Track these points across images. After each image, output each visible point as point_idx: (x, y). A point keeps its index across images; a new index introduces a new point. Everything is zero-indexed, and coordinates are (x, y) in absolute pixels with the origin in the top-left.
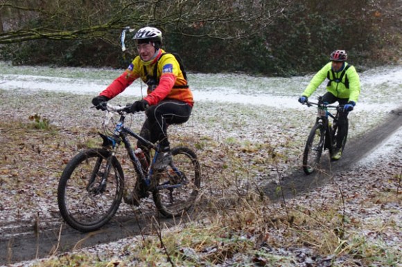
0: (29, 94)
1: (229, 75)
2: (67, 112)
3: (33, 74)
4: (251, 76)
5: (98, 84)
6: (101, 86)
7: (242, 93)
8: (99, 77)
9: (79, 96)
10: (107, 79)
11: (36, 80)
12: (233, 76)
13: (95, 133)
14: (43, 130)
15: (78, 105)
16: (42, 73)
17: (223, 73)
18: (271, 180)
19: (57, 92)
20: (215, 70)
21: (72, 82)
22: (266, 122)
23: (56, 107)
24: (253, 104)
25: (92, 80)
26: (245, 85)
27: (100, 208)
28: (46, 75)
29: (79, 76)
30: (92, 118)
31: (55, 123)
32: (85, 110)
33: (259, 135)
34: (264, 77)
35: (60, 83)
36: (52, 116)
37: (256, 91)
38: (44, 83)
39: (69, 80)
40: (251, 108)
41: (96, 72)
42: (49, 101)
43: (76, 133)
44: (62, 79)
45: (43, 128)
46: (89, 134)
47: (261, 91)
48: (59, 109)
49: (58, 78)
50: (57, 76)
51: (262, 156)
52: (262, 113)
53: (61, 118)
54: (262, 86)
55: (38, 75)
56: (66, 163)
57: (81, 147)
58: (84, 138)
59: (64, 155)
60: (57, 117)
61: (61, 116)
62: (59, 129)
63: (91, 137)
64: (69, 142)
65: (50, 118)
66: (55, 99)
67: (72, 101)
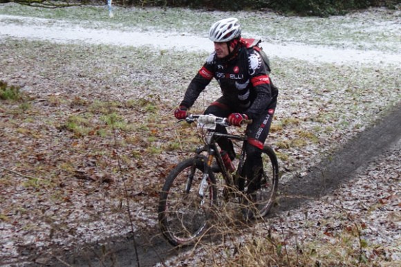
1: (253, 13)
2: (44, 70)
4: (281, 15)
5: (85, 28)
6: (88, 30)
7: (268, 41)
8: (86, 17)
9: (60, 46)
10: (97, 20)
11: (3, 21)
12: (259, 15)
13: (80, 104)
14: (11, 101)
15: (58, 59)
16: (10, 10)
17: (245, 11)
18: (294, 173)
19: (30, 40)
20: (236, 7)
21: (50, 24)
22: (295, 84)
23: (28, 63)
24: (280, 56)
25: (77, 21)
26: (272, 29)
27: (81, 235)
28: (15, 13)
29: (59, 16)
30: (77, 79)
31: (28, 89)
32: (68, 68)
33: (286, 102)
34: (297, 16)
35: (34, 26)
36: (24, 76)
37: (285, 38)
38: (13, 26)
39: (46, 20)
40: (279, 63)
42: (19, 54)
43: (55, 105)
44: (36, 19)
45: (11, 98)
46: (72, 106)
47: (291, 39)
48: (33, 67)
49: (31, 18)
50: (30, 14)
51: (287, 136)
52: (291, 70)
53: (36, 81)
54: (293, 30)
55: (4, 13)
56: (40, 158)
57: (60, 129)
58: (66, 113)
59: (38, 145)
60: (30, 78)
61: (35, 77)
62: (33, 99)
63: (74, 110)
64: (45, 120)
65: (21, 80)
66: (27, 51)
67: (50, 53)
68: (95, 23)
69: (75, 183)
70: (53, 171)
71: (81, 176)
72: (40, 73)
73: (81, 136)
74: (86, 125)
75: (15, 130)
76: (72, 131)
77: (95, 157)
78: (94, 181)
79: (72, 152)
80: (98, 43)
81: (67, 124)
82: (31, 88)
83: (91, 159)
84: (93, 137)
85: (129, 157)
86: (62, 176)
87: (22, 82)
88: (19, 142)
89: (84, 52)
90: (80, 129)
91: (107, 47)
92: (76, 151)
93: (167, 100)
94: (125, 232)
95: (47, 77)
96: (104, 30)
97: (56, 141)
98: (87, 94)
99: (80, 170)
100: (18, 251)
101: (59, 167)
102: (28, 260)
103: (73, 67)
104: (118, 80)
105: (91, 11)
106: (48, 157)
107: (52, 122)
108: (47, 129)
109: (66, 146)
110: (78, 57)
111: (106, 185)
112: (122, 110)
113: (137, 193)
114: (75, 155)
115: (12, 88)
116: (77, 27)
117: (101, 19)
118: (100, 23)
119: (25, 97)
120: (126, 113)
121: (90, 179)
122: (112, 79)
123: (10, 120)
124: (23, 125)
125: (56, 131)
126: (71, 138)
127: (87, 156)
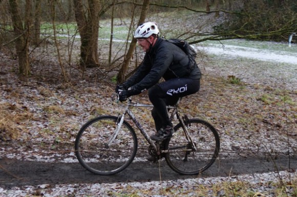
0: (230, 58)
2: (253, 72)
3: (235, 45)
5: (277, 54)
6: (278, 55)
8: (277, 49)
9: (262, 62)
10: (283, 50)
11: (236, 49)
13: (269, 90)
14: (236, 85)
15: (261, 68)
16: (240, 44)
21: (259, 51)
23: (246, 68)
25: (273, 50)
28: (242, 46)
29: (264, 47)
30: (269, 78)
31: (245, 80)
32: (265, 72)
35: (251, 52)
36: (243, 74)
38: (241, 51)
39: (257, 50)
41: (276, 45)
42: (242, 64)
43: (256, 89)
44: (252, 49)
45: (236, 83)
46: (265, 90)
48: (248, 70)
49: (250, 48)
50: (250, 46)
53: (249, 77)
56: (246, 111)
57: (258, 100)
58: (261, 93)
59: (246, 105)
60: (246, 75)
61: (248, 75)
62: (246, 85)
63: (266, 92)
64: (251, 95)
65: (241, 76)
66: (246, 63)
67: (257, 65)
68: (282, 52)
69: (262, 125)
70: (252, 118)
71: (265, 122)
72: (251, 74)
73: (268, 104)
74: (271, 99)
75: (236, 97)
76: (263, 101)
77: (274, 114)
78: (272, 125)
79: (262, 111)
80: (282, 62)
81: (261, 98)
82: (246, 80)
83: (271, 115)
84: (274, 105)
85: (292, 117)
86: (256, 120)
87: (242, 77)
88: (237, 103)
89: (274, 65)
90: (268, 101)
91: (287, 64)
92: (264, 111)
94: (285, 151)
95: (254, 76)
96: (286, 56)
97: (255, 105)
98: (274, 85)
99: (265, 119)
100: (232, 148)
101: (255, 116)
102: (236, 153)
103: (268, 72)
104: (291, 80)
105: (281, 46)
106: (250, 111)
107: (254, 96)
108: (251, 99)
109: (260, 107)
110: (271, 68)
111: (278, 128)
112: (291, 95)
113: (294, 134)
114: (264, 112)
115: (237, 79)
116: (273, 54)
117: (286, 50)
118: (284, 52)
119: (243, 84)
120: (293, 97)
121: (270, 124)
122: (287, 80)
123: (235, 93)
124: (240, 96)
125: (256, 101)
126: (263, 104)
127: (270, 114)
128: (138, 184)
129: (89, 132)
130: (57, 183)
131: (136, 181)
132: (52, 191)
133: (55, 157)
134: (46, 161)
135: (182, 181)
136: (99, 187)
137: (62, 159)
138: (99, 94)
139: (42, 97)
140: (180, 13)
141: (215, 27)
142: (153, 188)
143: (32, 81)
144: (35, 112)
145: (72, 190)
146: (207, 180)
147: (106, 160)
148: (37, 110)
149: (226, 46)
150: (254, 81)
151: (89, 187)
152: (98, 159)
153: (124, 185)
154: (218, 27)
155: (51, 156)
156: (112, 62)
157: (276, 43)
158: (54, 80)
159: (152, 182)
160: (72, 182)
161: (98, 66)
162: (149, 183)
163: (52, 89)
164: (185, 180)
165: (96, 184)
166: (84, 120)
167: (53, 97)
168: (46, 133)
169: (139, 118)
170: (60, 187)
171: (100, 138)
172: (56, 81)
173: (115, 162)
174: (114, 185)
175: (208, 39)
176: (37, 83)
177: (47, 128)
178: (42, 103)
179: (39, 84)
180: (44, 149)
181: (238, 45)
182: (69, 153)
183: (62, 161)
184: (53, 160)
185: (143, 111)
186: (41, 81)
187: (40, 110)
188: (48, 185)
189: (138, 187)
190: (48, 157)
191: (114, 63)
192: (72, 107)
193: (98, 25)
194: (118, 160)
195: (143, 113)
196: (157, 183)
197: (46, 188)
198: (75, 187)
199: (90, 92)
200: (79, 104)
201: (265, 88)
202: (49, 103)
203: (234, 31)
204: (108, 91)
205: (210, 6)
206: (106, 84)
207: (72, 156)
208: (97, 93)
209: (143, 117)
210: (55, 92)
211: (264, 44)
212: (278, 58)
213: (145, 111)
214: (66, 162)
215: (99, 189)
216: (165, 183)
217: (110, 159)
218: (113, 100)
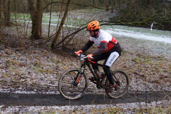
0: (118, 37)
2: (131, 45)
3: (121, 29)
5: (145, 35)
6: (146, 36)
8: (145, 32)
9: (137, 39)
10: (149, 33)
11: (122, 31)
15: (135, 43)
21: (135, 33)
23: (127, 43)
25: (143, 33)
28: (125, 30)
29: (138, 31)
30: (140, 48)
31: (126, 49)
32: (138, 45)
35: (130, 33)
38: (124, 33)
39: (134, 32)
41: (145, 30)
44: (131, 31)
46: (137, 55)
48: (128, 44)
49: (130, 31)
50: (130, 30)
53: (128, 47)
56: (125, 67)
57: (132, 61)
58: (135, 57)
59: (125, 64)
60: (127, 47)
61: (128, 46)
62: (126, 52)
64: (129, 58)
66: (127, 39)
67: (133, 41)
68: (148, 34)
69: (134, 75)
70: (128, 71)
71: (135, 73)
72: (130, 46)
73: (138, 63)
74: (140, 61)
75: (120, 59)
76: (135, 62)
77: (141, 69)
78: (139, 75)
79: (134, 67)
80: (148, 39)
81: (134, 59)
83: (139, 70)
84: (141, 64)
85: (151, 71)
86: (130, 72)
87: (124, 47)
88: (120, 62)
89: (143, 41)
90: (138, 61)
91: (150, 41)
92: (136, 67)
93: (167, 58)
95: (131, 47)
96: (150, 36)
97: (130, 64)
98: (142, 53)
99: (136, 72)
101: (130, 70)
103: (139, 45)
104: (152, 50)
105: (147, 31)
106: (127, 67)
107: (131, 58)
108: (129, 60)
109: (133, 65)
110: (141, 43)
111: (142, 77)
112: (152, 58)
113: (151, 81)
114: (135, 68)
116: (142, 35)
117: (150, 33)
118: (149, 34)
119: (124, 51)
120: (153, 59)
121: (138, 75)
122: (150, 50)
124: (122, 58)
125: (131, 61)
126: (135, 63)
127: (138, 69)
128: (57, 107)
129: (32, 76)
130: (10, 105)
131: (57, 105)
132: (6, 110)
133: (11, 90)
134: (5, 92)
135: (83, 106)
136: (34, 108)
137: (14, 91)
138: (40, 54)
139: (6, 55)
140: (91, 10)
141: (111, 18)
142: (66, 110)
143: (2, 45)
144: (2, 63)
145: (17, 109)
146: (98, 106)
147: (40, 92)
148: (3, 62)
149: (116, 30)
150: (131, 50)
151: (28, 108)
152: (36, 92)
153: (49, 108)
154: (112, 18)
155: (8, 89)
156: (49, 36)
157: (145, 29)
158: (15, 45)
159: (66, 106)
160: (18, 105)
161: (41, 38)
162: (64, 107)
163: (13, 50)
164: (86, 106)
165: (32, 107)
166: (29, 69)
167: (13, 55)
168: (6, 76)
169: (62, 69)
170: (11, 107)
171: (38, 80)
172: (16, 46)
173: (45, 94)
174: (43, 107)
175: (104, 24)
176: (5, 47)
177: (7, 73)
178: (6, 58)
179: (6, 48)
180: (4, 85)
181: (123, 29)
182: (19, 88)
183: (14, 92)
184: (9, 91)
185: (65, 65)
186: (7, 46)
187: (4, 62)
188: (4, 106)
189: (57, 109)
190: (6, 90)
191: (51, 37)
192: (24, 61)
193: (42, 15)
194: (47, 93)
195: (65, 66)
196: (68, 107)
197: (2, 108)
198: (20, 108)
199: (35, 53)
200: (28, 60)
201: (137, 54)
202: (10, 59)
203: (120, 20)
204: (45, 53)
205: (108, 6)
206: (45, 48)
207: (20, 90)
208: (39, 54)
209: (64, 68)
210: (14, 52)
211: (138, 29)
212: (146, 37)
213: (66, 65)
214: (17, 93)
215: (34, 109)
216: (73, 107)
217: (42, 92)
218: (48, 58)
